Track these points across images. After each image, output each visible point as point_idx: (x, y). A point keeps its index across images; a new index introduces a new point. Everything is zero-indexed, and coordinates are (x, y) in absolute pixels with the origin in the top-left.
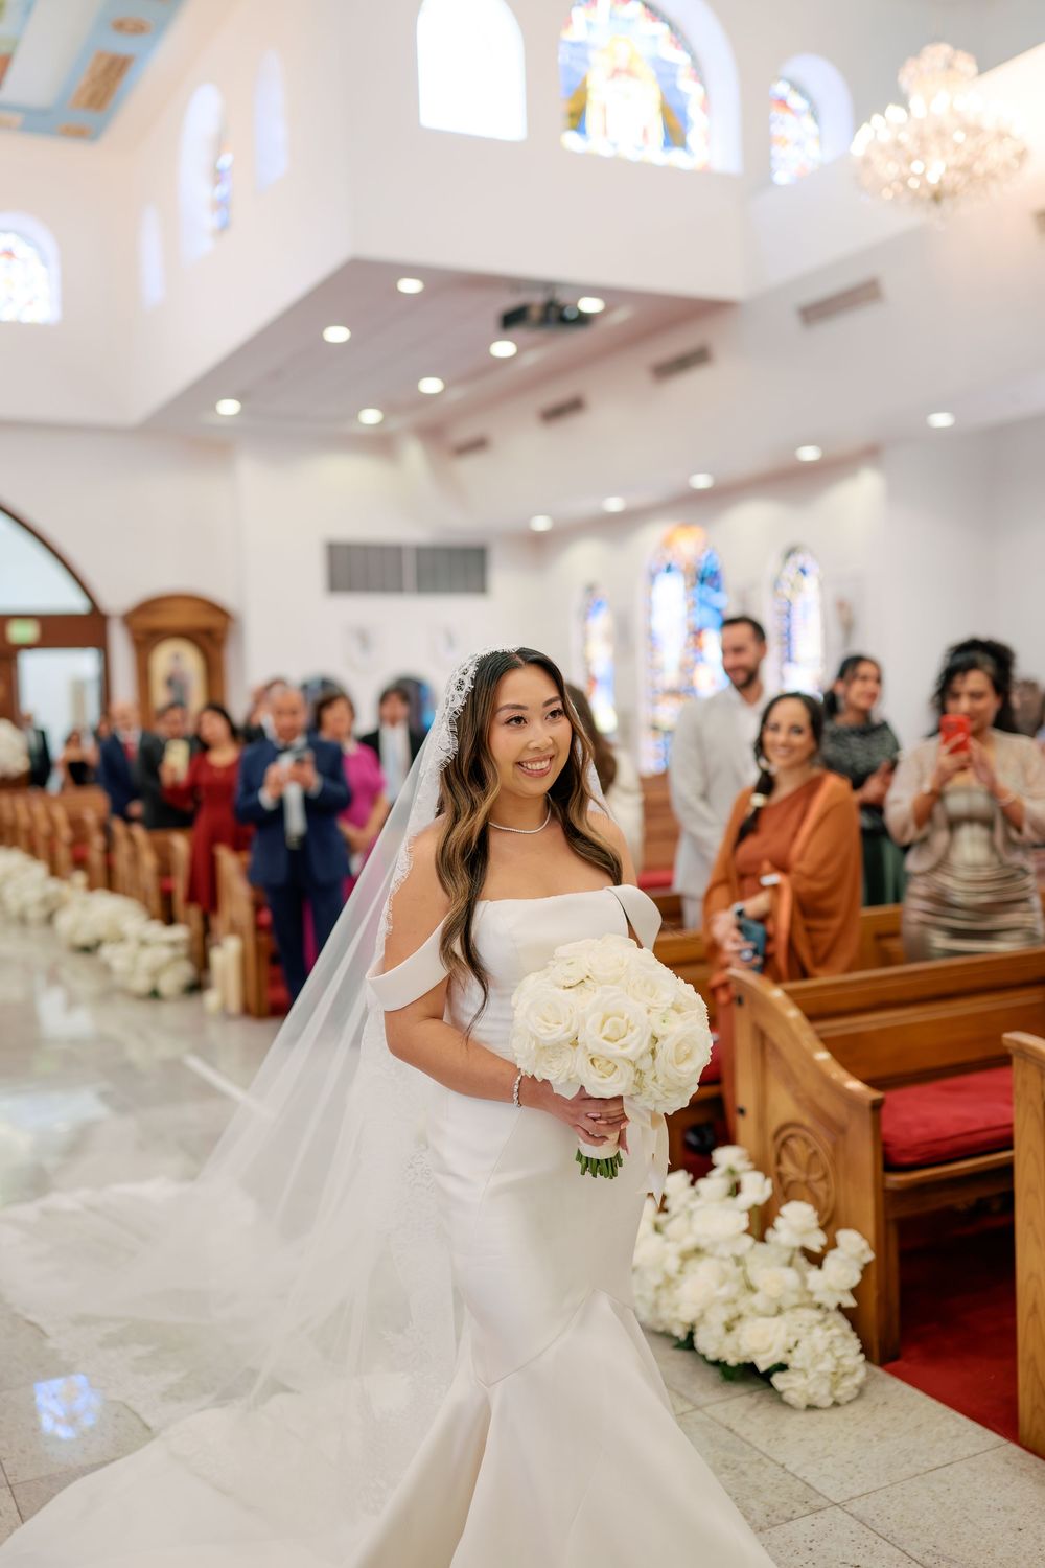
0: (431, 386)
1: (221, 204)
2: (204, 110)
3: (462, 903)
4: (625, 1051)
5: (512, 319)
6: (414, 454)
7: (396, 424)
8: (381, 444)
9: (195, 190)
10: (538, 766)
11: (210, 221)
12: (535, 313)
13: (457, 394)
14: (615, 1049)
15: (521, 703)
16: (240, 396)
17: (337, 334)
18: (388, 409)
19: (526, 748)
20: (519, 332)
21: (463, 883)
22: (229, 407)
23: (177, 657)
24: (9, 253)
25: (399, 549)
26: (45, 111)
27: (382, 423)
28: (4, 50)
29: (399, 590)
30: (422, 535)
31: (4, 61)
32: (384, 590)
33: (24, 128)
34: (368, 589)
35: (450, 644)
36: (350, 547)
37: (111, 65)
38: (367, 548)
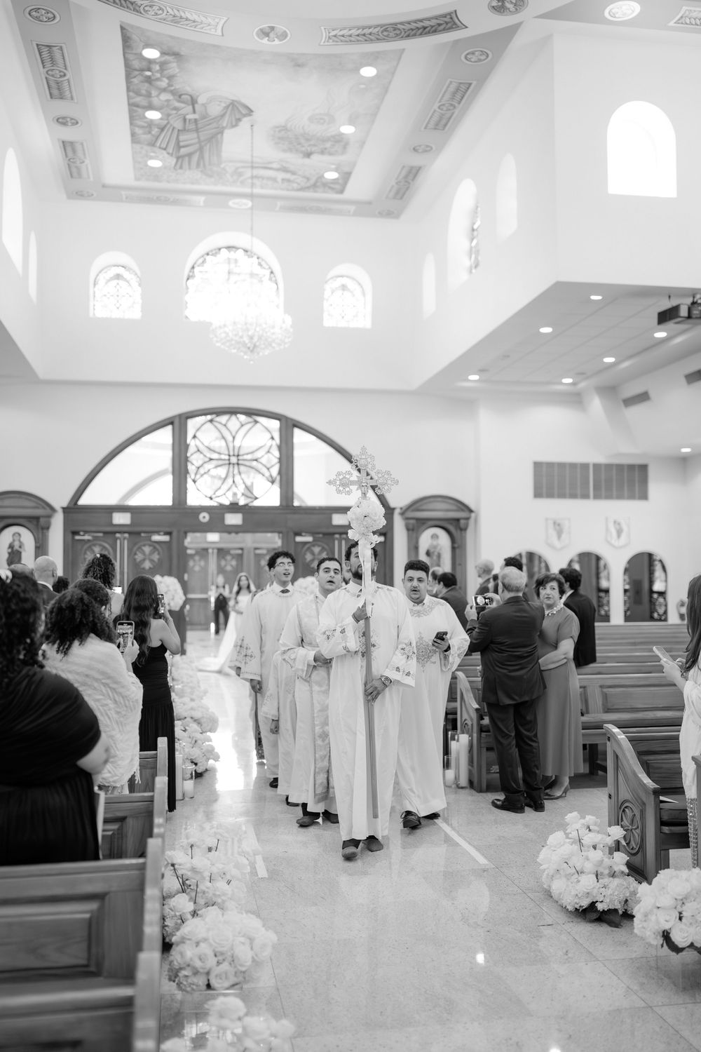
0: (610, 359)
1: (473, 251)
2: (465, 194)
5: (665, 317)
6: (596, 404)
7: (582, 385)
8: (575, 399)
9: (458, 241)
11: (467, 263)
12: (684, 312)
13: (625, 365)
16: (481, 371)
17: (546, 330)
18: (581, 375)
20: (671, 325)
22: (474, 378)
23: (435, 537)
24: (344, 287)
25: (585, 466)
26: (370, 203)
27: (574, 384)
28: (346, 169)
29: (585, 496)
30: (601, 459)
31: (346, 176)
32: (573, 496)
33: (356, 214)
34: (562, 495)
35: (619, 532)
36: (550, 465)
37: (410, 172)
38: (562, 466)
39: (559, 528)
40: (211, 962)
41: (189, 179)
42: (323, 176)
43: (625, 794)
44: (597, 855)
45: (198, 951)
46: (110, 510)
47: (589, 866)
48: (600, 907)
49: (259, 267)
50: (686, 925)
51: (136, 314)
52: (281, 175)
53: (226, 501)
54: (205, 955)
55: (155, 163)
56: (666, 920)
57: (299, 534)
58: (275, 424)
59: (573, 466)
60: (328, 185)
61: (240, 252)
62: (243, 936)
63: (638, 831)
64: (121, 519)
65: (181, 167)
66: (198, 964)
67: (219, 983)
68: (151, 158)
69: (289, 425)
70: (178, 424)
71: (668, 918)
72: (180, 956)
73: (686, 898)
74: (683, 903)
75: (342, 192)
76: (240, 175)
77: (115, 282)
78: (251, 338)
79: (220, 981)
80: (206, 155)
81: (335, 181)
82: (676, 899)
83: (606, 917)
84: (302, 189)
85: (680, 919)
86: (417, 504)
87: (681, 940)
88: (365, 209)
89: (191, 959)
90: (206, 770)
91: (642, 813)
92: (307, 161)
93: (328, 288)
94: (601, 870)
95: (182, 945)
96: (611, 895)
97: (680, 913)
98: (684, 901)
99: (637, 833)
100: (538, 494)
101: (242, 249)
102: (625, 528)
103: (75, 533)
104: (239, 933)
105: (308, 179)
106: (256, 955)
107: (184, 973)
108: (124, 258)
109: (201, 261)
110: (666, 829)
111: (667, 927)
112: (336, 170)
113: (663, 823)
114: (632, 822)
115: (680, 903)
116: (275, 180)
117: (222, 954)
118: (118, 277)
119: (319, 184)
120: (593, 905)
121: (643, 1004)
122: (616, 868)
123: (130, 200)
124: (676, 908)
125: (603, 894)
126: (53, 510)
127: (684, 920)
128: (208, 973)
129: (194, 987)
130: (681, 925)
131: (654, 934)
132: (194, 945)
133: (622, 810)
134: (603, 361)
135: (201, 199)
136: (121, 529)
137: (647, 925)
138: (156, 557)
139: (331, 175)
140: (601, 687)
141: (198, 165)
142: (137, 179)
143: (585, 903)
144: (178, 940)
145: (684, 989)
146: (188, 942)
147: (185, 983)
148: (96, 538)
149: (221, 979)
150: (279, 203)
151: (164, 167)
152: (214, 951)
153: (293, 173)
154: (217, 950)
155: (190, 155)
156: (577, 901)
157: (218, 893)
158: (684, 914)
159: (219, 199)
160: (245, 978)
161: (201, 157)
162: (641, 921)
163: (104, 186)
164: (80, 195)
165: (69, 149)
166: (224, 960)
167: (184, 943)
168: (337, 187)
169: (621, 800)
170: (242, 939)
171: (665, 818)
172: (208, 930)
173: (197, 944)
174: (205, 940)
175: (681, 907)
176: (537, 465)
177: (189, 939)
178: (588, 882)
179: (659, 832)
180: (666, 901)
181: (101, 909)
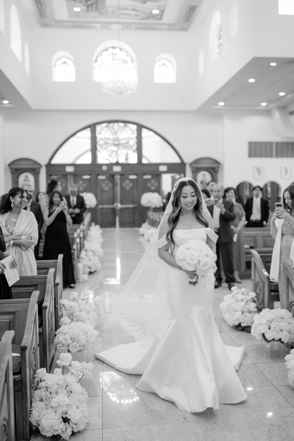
0: (282, 94)
1: (220, 45)
2: (216, 19)
3: (171, 229)
4: (193, 263)
6: (277, 115)
7: (271, 106)
8: (267, 112)
9: (213, 40)
10: (189, 205)
11: (217, 50)
13: (290, 96)
14: (191, 262)
15: (186, 193)
16: (224, 101)
17: (252, 81)
18: (269, 102)
19: (187, 202)
21: (172, 225)
22: (221, 104)
23: (204, 175)
24: (164, 64)
25: (271, 143)
26: (173, 24)
27: (267, 106)
28: (162, 8)
29: (271, 156)
30: (279, 139)
31: (162, 12)
32: (266, 156)
33: (169, 30)
34: (261, 156)
35: (286, 172)
36: (256, 143)
37: (191, 9)
38: (261, 143)
39: (259, 171)
40: (69, 341)
41: (93, 16)
42: (151, 13)
43: (258, 279)
44: (243, 303)
45: (64, 337)
46: (64, 166)
47: (239, 308)
48: (243, 325)
49: (126, 56)
50: (272, 331)
51: (73, 79)
52: (133, 13)
53: (114, 161)
54: (67, 339)
55: (77, 9)
56: (263, 329)
57: (145, 174)
58: (135, 127)
59: (266, 143)
60: (154, 17)
61: (118, 49)
62: (84, 332)
63: (262, 294)
64: (70, 169)
65: (89, 11)
66: (64, 342)
67: (73, 350)
68: (75, 7)
69: (140, 127)
70: (93, 127)
71: (264, 328)
72: (57, 339)
73: (272, 320)
74: (271, 322)
75: (161, 19)
76: (115, 13)
77: (63, 65)
78: (120, 88)
79: (73, 349)
80: (99, 4)
81: (158, 15)
82: (268, 321)
83: (245, 329)
84: (143, 19)
85: (269, 328)
86: (197, 161)
87: (269, 337)
88: (172, 27)
89: (61, 340)
90: (95, 271)
91: (264, 286)
92: (144, 5)
93: (157, 65)
94: (244, 310)
95: (59, 335)
96: (247, 320)
97: (269, 326)
98: (272, 321)
99: (261, 295)
100: (250, 155)
101: (119, 48)
102: (289, 170)
103: (51, 175)
104: (82, 331)
105: (145, 14)
106: (88, 339)
107: (59, 345)
108: (67, 54)
109: (100, 54)
110: (273, 293)
111: (263, 332)
112: (158, 9)
113: (271, 291)
114: (260, 291)
115: (270, 322)
116: (130, 15)
117: (74, 338)
118: (65, 63)
119: (151, 16)
120: (240, 324)
121: (253, 363)
122: (251, 309)
123: (67, 27)
124: (268, 324)
125: (244, 320)
126: (40, 166)
127: (271, 329)
128: (68, 346)
129: (63, 351)
130: (269, 331)
131: (259, 335)
132: (63, 335)
133: (256, 286)
134: (279, 95)
135: (98, 26)
136: (70, 173)
137: (256, 331)
138: (85, 185)
139: (156, 12)
140: (263, 237)
141: (96, 9)
142: (70, 17)
143: (237, 323)
144: (58, 333)
145: (271, 357)
146: (61, 334)
147: (59, 349)
148: (59, 178)
149: (73, 348)
150: (133, 26)
151: (81, 11)
152: (71, 337)
153: (139, 11)
154: (72, 337)
155: (92, 5)
156: (233, 322)
157: (81, 316)
158: (271, 327)
159: (106, 25)
160: (84, 348)
161: (97, 5)
162: (254, 329)
163: (56, 21)
164: (45, 25)
165: (39, 4)
166: (75, 341)
167: (59, 334)
168: (159, 17)
169: (256, 282)
170: (83, 333)
171: (272, 289)
172: (69, 329)
173: (65, 334)
174: (68, 333)
175: (270, 324)
176: (250, 144)
177: (62, 333)
178: (238, 314)
179: (269, 295)
180: (264, 321)
181: (14, 318)
